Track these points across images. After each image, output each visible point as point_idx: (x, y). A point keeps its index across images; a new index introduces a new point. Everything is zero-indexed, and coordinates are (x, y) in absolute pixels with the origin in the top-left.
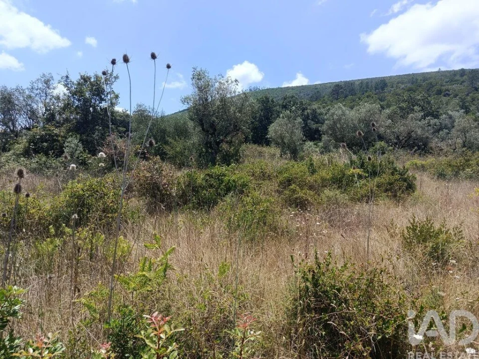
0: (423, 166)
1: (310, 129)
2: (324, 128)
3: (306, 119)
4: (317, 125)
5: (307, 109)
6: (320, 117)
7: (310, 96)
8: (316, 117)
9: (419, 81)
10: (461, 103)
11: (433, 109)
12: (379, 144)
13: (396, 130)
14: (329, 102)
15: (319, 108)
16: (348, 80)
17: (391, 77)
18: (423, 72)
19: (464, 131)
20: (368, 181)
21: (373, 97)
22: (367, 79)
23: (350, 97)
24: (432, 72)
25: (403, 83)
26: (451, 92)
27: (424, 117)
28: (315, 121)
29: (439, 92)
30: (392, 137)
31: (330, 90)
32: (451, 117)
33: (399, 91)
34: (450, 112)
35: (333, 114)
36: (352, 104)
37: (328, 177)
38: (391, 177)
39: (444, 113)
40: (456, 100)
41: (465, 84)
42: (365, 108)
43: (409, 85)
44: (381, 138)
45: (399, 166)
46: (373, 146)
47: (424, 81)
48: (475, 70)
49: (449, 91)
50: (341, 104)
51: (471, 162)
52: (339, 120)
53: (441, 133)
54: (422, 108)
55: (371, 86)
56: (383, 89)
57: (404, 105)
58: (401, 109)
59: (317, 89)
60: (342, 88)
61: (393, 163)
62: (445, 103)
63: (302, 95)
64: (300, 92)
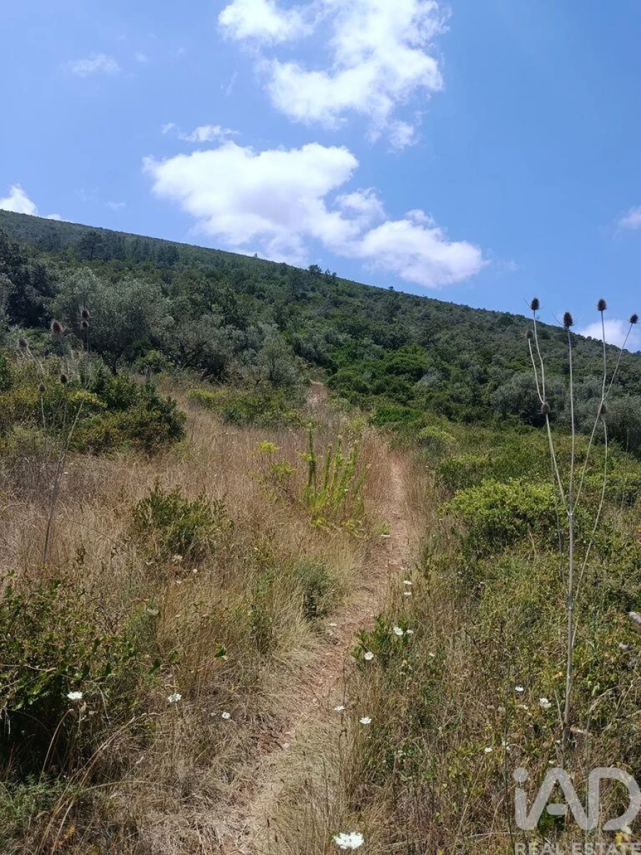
0: (208, 400)
1: (29, 302)
2: (54, 305)
3: (20, 281)
4: (45, 298)
5: (25, 262)
6: (51, 285)
7: (38, 239)
8: (43, 283)
9: (226, 264)
10: (276, 314)
11: (238, 313)
12: (153, 354)
13: (181, 335)
14: (74, 261)
15: (52, 266)
16: (114, 230)
17: (186, 246)
18: (233, 252)
19: (273, 356)
20: (105, 417)
21: (153, 272)
22: (148, 238)
23: (114, 261)
24: (245, 256)
25: (203, 262)
26: (266, 295)
27: (223, 324)
28: (41, 290)
29: (251, 290)
30: (174, 346)
31: (79, 238)
32: (260, 331)
33: (196, 273)
34: (260, 324)
35: (73, 285)
36: (116, 275)
37: (30, 402)
38: (145, 413)
39: (253, 324)
40: (270, 309)
41: (285, 286)
42: (132, 287)
43: (211, 267)
44: (156, 343)
45: (163, 396)
46: (143, 355)
47: (233, 267)
48: (299, 269)
49: (264, 292)
50: (90, 270)
51: (272, 403)
52: (84, 297)
53: (245, 352)
54: (224, 308)
55: (153, 252)
56: (171, 261)
57: (199, 298)
58: (193, 302)
59: (54, 229)
60: (100, 241)
61: (153, 390)
62: (256, 308)
63: (21, 231)
64: (18, 226)
